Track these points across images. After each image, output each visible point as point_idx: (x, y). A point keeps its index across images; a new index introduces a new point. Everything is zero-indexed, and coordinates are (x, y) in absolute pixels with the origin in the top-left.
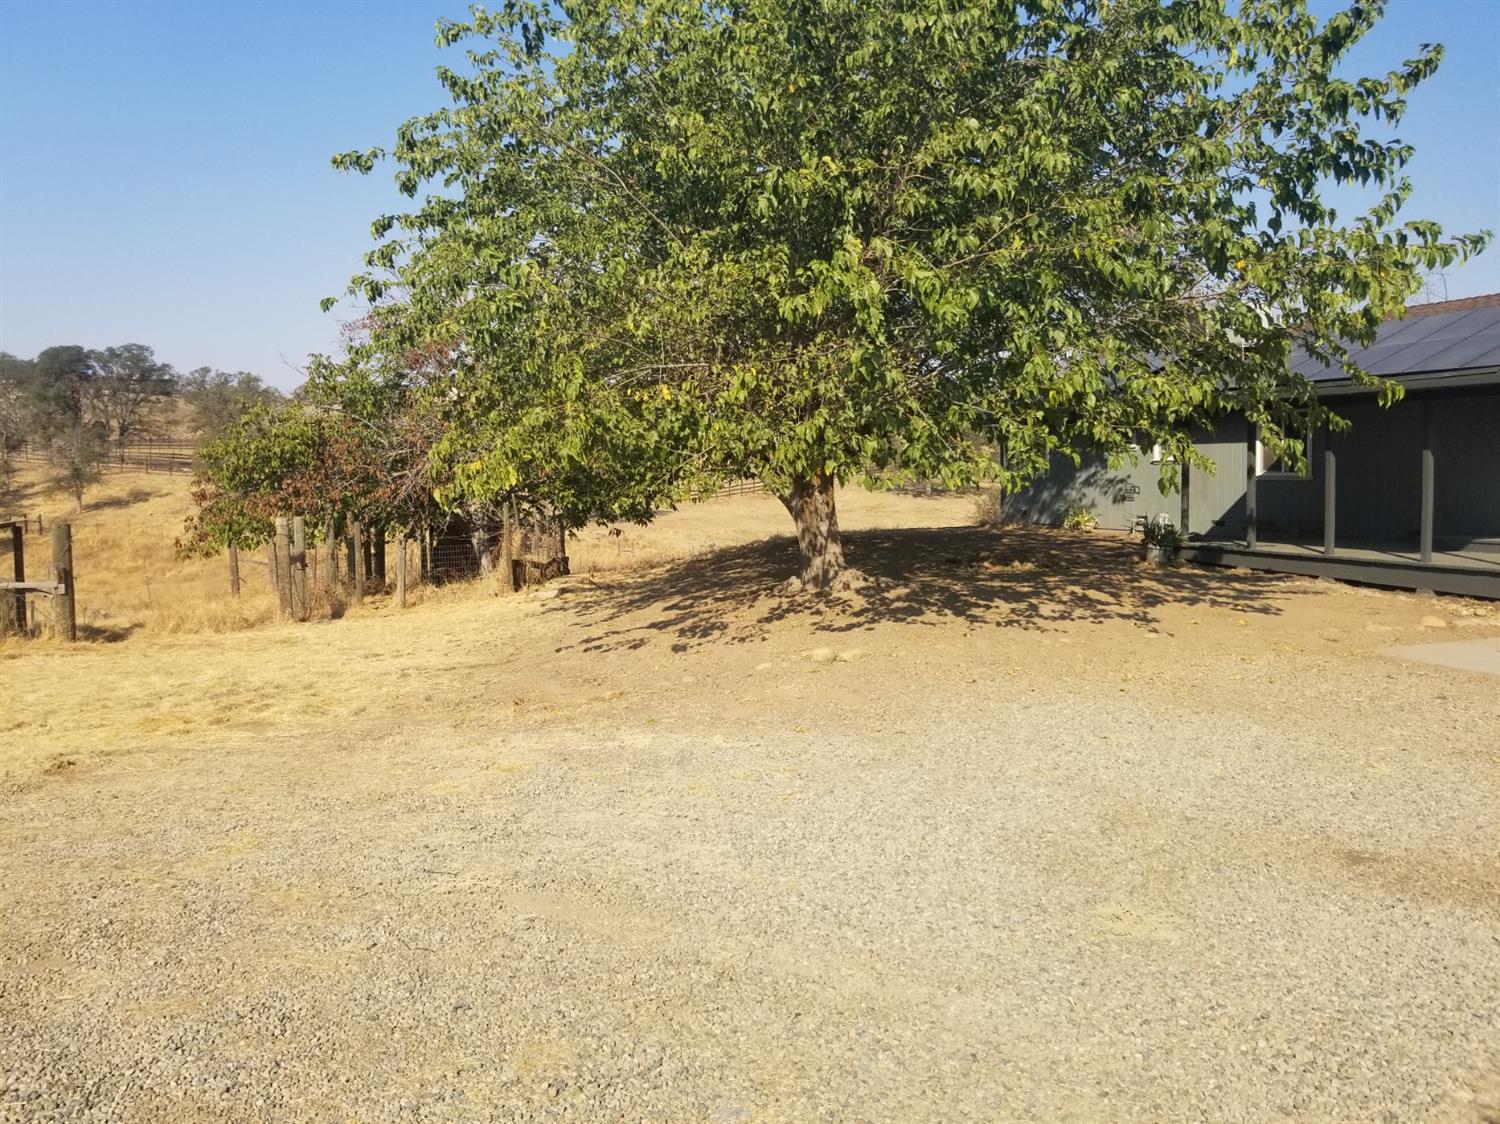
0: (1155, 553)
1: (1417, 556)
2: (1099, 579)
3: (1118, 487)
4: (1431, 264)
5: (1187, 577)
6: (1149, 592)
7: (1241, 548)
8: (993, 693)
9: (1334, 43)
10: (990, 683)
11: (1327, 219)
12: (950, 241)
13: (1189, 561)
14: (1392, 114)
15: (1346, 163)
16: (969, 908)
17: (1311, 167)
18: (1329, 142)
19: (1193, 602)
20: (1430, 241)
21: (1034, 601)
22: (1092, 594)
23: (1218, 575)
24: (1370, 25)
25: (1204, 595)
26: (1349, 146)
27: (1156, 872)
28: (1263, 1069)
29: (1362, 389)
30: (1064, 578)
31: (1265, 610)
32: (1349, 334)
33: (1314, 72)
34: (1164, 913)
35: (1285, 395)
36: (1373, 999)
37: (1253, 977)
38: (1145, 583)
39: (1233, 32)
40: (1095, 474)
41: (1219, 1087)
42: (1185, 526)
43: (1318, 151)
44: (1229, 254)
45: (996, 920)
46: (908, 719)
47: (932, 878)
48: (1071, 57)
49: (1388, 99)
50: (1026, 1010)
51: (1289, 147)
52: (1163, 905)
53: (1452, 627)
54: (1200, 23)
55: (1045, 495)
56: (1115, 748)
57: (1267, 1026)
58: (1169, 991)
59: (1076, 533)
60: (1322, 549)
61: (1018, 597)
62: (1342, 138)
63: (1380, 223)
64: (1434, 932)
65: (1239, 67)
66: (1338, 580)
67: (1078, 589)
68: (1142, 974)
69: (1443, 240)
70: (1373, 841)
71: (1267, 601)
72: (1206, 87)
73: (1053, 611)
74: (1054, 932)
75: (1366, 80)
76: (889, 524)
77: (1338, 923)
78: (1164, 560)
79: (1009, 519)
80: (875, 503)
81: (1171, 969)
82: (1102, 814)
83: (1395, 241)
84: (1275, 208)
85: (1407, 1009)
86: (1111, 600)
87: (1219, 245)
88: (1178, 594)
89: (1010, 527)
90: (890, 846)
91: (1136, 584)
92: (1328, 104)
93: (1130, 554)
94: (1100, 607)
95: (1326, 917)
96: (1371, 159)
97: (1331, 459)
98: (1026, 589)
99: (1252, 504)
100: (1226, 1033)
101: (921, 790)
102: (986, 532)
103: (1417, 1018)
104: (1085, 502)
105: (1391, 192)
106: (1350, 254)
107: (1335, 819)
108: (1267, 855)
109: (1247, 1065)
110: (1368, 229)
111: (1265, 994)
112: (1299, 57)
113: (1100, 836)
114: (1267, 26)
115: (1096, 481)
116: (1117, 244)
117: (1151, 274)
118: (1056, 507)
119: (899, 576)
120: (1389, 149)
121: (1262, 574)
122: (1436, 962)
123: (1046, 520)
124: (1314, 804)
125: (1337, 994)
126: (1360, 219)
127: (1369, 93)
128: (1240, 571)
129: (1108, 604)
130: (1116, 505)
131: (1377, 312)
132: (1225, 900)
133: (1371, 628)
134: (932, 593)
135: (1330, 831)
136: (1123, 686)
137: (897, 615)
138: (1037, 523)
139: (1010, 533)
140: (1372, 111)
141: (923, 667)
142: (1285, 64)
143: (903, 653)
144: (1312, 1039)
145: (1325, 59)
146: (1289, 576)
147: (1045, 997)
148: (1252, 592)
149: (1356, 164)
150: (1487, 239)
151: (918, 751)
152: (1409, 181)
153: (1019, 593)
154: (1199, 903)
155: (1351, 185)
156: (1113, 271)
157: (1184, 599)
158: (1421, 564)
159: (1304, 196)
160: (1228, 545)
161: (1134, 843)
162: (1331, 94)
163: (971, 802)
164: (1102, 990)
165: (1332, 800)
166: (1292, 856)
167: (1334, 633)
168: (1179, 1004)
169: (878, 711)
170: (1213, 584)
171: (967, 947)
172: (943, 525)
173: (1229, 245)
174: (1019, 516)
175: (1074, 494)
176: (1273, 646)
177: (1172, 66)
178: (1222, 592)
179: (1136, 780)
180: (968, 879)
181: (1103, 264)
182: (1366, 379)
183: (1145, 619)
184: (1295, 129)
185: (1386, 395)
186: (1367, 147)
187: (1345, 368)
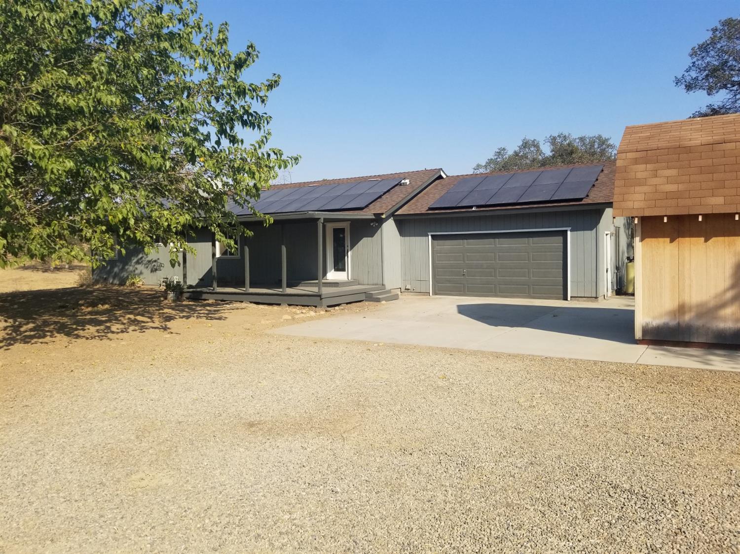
0: (171, 295)
1: (281, 290)
2: (143, 310)
3: (153, 264)
4: (280, 167)
5: (186, 306)
6: (167, 315)
7: (211, 291)
8: (83, 376)
9: (239, 65)
10: (81, 371)
11: (240, 143)
12: (52, 133)
13: (187, 298)
14: (263, 101)
15: (246, 120)
16: (61, 494)
17: (232, 119)
18: (238, 109)
19: (188, 317)
20: (279, 157)
21: (108, 324)
22: (139, 318)
23: (200, 304)
24: (254, 61)
25: (193, 314)
26: (246, 112)
27: (163, 451)
28: (207, 533)
29: (257, 219)
30: (125, 311)
31: (220, 319)
32: (250, 195)
33: (231, 76)
34: (166, 471)
35: (226, 221)
36: (255, 486)
37: (205, 490)
38: (166, 310)
39: (196, 52)
40: (142, 258)
41: (186, 548)
42: (185, 282)
43: (235, 112)
44: (196, 154)
45: (76, 497)
46: (31, 398)
47: (39, 484)
48: (118, 47)
49: (261, 94)
50: (91, 540)
51: (223, 109)
52: (165, 466)
53: (293, 319)
54: (181, 44)
55: (116, 270)
56: (146, 394)
57: (210, 512)
58: (165, 508)
59: (133, 288)
60: (244, 289)
61: (100, 323)
62: (244, 108)
63: (260, 147)
64: (280, 450)
65: (200, 68)
66: (251, 302)
67: (132, 317)
68: (152, 504)
69: (284, 157)
70: (258, 416)
71: (221, 314)
72: (185, 75)
73: (118, 329)
74: (108, 495)
75: (252, 84)
76: (25, 288)
77: (243, 456)
78: (175, 298)
79: (96, 282)
80: (18, 277)
81: (167, 497)
82: (137, 429)
83: (266, 157)
84: (217, 136)
85: (268, 486)
86: (149, 320)
87: (191, 149)
88: (181, 315)
89: (98, 287)
90: (14, 472)
91: (161, 311)
92: (238, 91)
93: (160, 297)
94: (143, 324)
95: (238, 454)
96: (256, 120)
97: (247, 249)
98: (104, 319)
99: (215, 270)
100: (191, 521)
101: (36, 436)
102: (85, 289)
103: (272, 489)
104: (137, 272)
105: (263, 135)
106: (249, 160)
107: (244, 409)
108: (214, 432)
109: (200, 533)
110: (255, 150)
111: (210, 497)
112: (225, 69)
113: (136, 440)
114: (211, 52)
115: (142, 262)
116: (143, 145)
117: (160, 160)
118: (122, 275)
119: (28, 317)
120: (262, 116)
121: (220, 302)
122: (280, 462)
123: (117, 282)
124: (236, 404)
125: (241, 488)
126: (252, 145)
127: (254, 90)
128: (210, 301)
129: (148, 322)
130: (152, 274)
131: (259, 185)
132: (195, 458)
133: (263, 322)
134: (49, 325)
135: (242, 415)
136: (153, 362)
137: (26, 340)
138: (112, 284)
139: (98, 290)
140: (255, 98)
141: (41, 367)
142: (219, 71)
143: (28, 361)
144: (228, 512)
145: (236, 72)
146: (231, 302)
147: (101, 531)
148: (215, 311)
149: (250, 121)
150: (299, 159)
151: (36, 414)
152: (270, 131)
153: (101, 320)
154: (183, 462)
155: (248, 129)
156: (141, 158)
157: (184, 317)
158: (282, 293)
159: (231, 131)
160: (205, 290)
161: (153, 440)
162: (239, 87)
163: (66, 437)
164: (132, 518)
165: (243, 401)
166: (225, 430)
167: (248, 326)
168: (170, 514)
169: (12, 396)
170: (198, 308)
171: (59, 516)
172: (60, 287)
173: (196, 150)
174: (102, 281)
175: (131, 268)
176: (223, 335)
177: (169, 62)
178: (202, 312)
179: (156, 408)
180: (62, 479)
181: (136, 154)
182: (258, 214)
183: (165, 328)
184: (224, 101)
185: (266, 221)
186: (254, 114)
187: (250, 209)
